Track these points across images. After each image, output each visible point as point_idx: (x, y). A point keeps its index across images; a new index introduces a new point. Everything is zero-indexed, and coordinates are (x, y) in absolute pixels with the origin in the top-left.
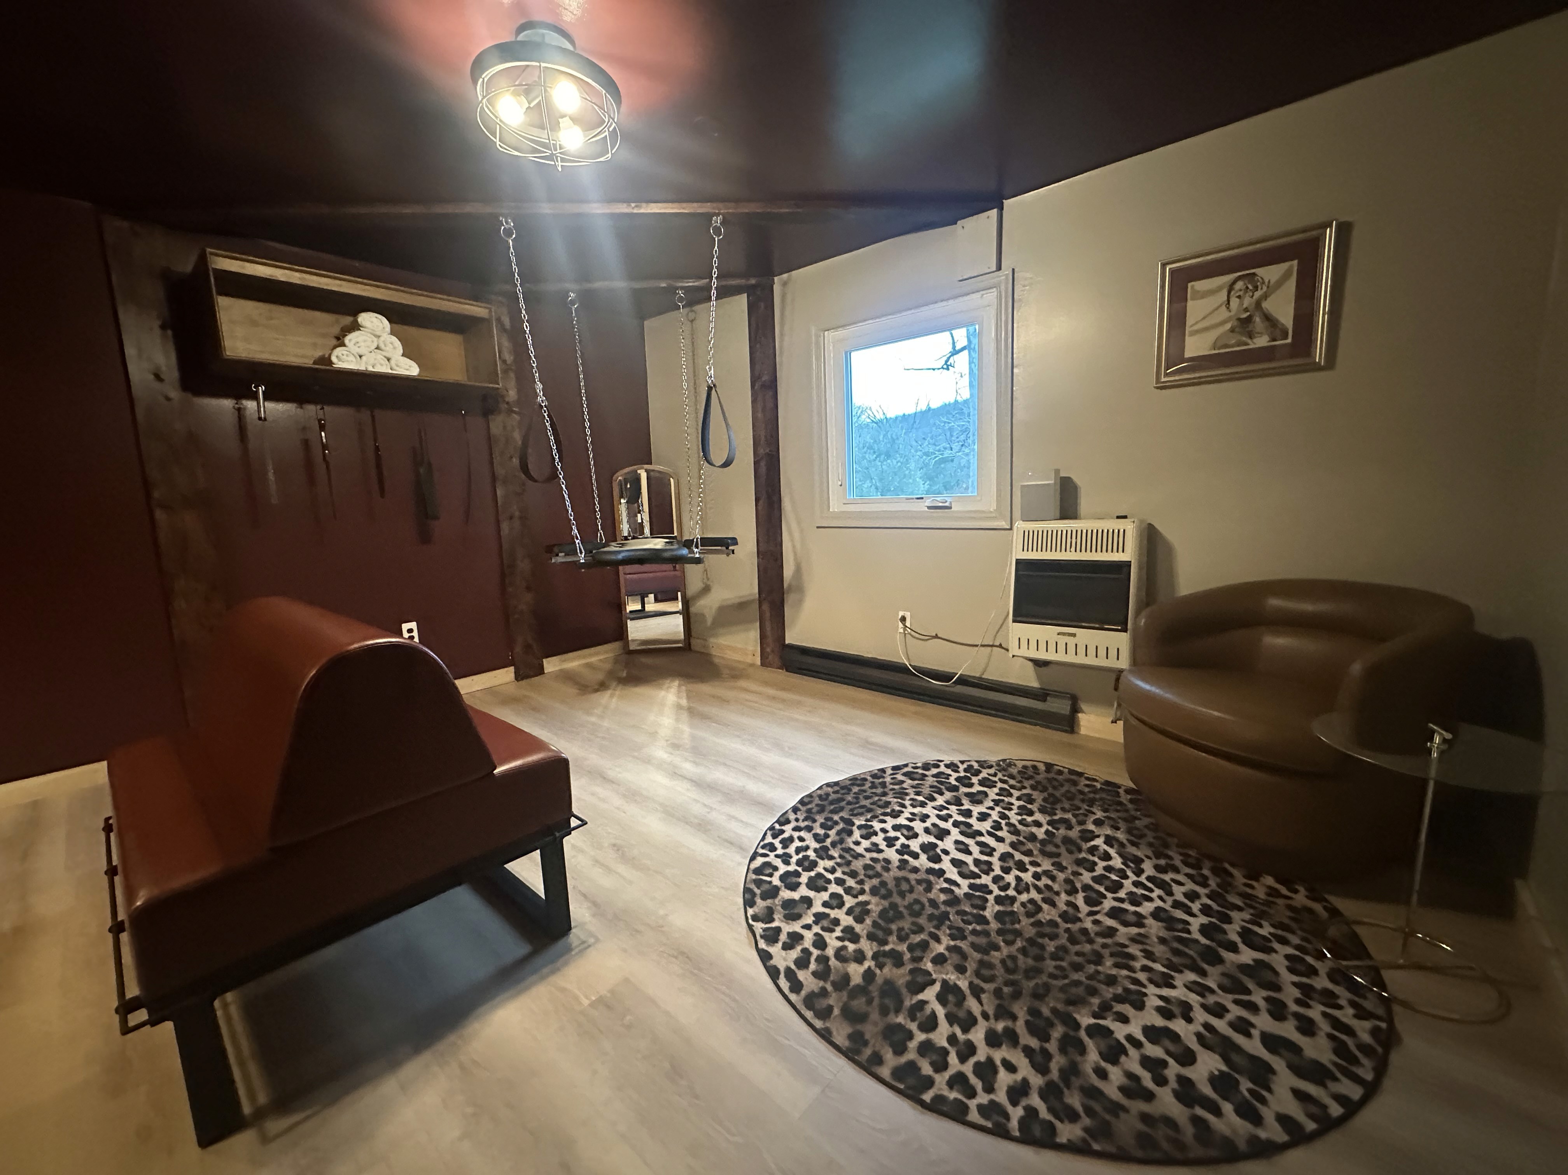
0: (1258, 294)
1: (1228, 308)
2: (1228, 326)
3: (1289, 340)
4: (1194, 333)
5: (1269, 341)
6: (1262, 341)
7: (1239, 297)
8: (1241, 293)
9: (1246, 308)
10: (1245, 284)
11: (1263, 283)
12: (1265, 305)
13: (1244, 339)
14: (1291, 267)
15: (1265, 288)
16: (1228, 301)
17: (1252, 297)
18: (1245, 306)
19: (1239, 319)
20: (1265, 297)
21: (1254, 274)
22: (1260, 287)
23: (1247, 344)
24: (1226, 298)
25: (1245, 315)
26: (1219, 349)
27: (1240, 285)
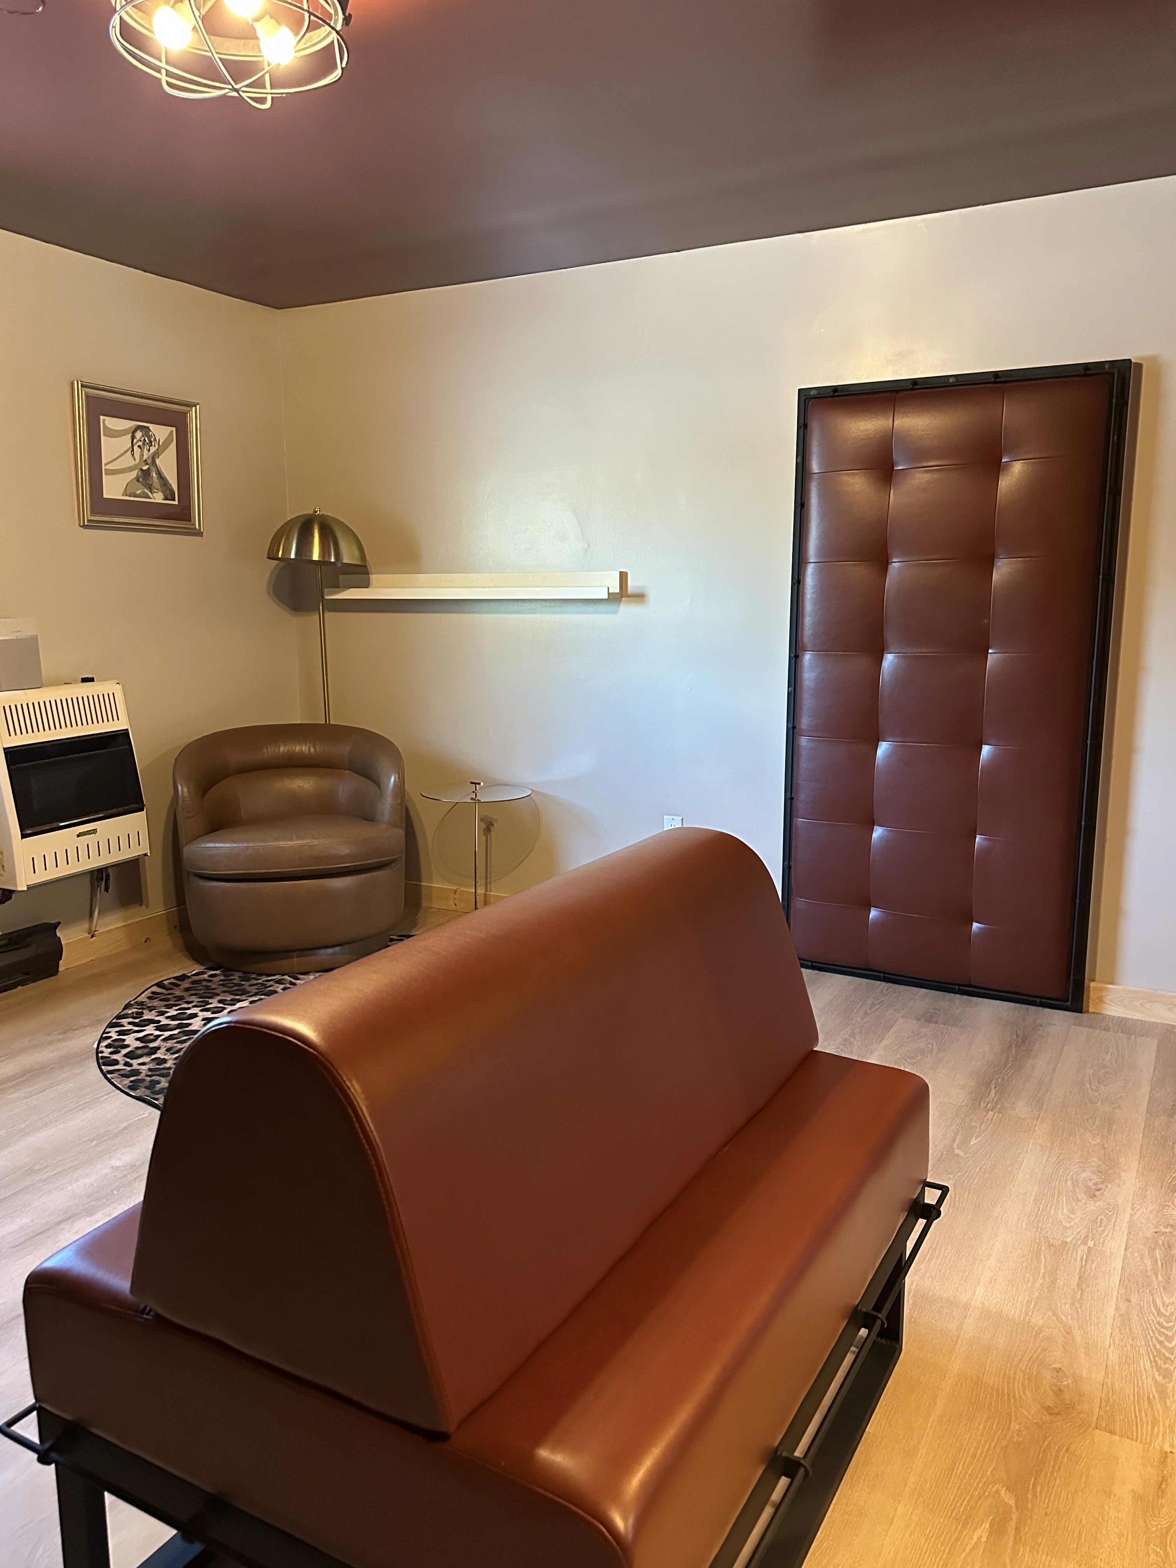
0: (153, 449)
1: (133, 455)
2: (134, 474)
3: (176, 502)
4: (110, 472)
5: (163, 500)
6: (158, 498)
7: (139, 446)
8: (140, 443)
9: (146, 461)
10: (143, 436)
11: (155, 440)
12: (157, 461)
13: (146, 490)
14: (172, 431)
15: (157, 446)
16: (133, 450)
17: (149, 450)
18: (145, 457)
19: (141, 470)
20: (157, 454)
21: (148, 428)
22: (153, 444)
23: (149, 498)
24: (131, 445)
25: (145, 468)
26: (130, 496)
27: (139, 434)
